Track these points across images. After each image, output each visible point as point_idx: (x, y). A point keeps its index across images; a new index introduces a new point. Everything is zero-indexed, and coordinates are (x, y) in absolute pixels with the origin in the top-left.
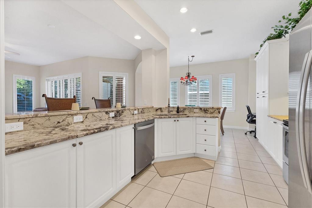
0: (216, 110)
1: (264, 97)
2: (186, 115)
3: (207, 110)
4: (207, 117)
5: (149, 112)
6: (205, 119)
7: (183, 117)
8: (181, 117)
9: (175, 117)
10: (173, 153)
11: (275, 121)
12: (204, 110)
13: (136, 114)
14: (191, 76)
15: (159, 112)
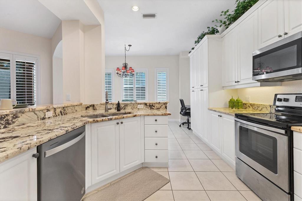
0: (162, 105)
1: (202, 90)
2: (130, 113)
3: (152, 106)
4: (158, 115)
5: (74, 111)
6: (156, 118)
7: (129, 117)
8: (127, 117)
9: (118, 119)
10: (115, 172)
11: (220, 114)
12: (150, 106)
13: (49, 118)
14: (128, 67)
15: (91, 112)
